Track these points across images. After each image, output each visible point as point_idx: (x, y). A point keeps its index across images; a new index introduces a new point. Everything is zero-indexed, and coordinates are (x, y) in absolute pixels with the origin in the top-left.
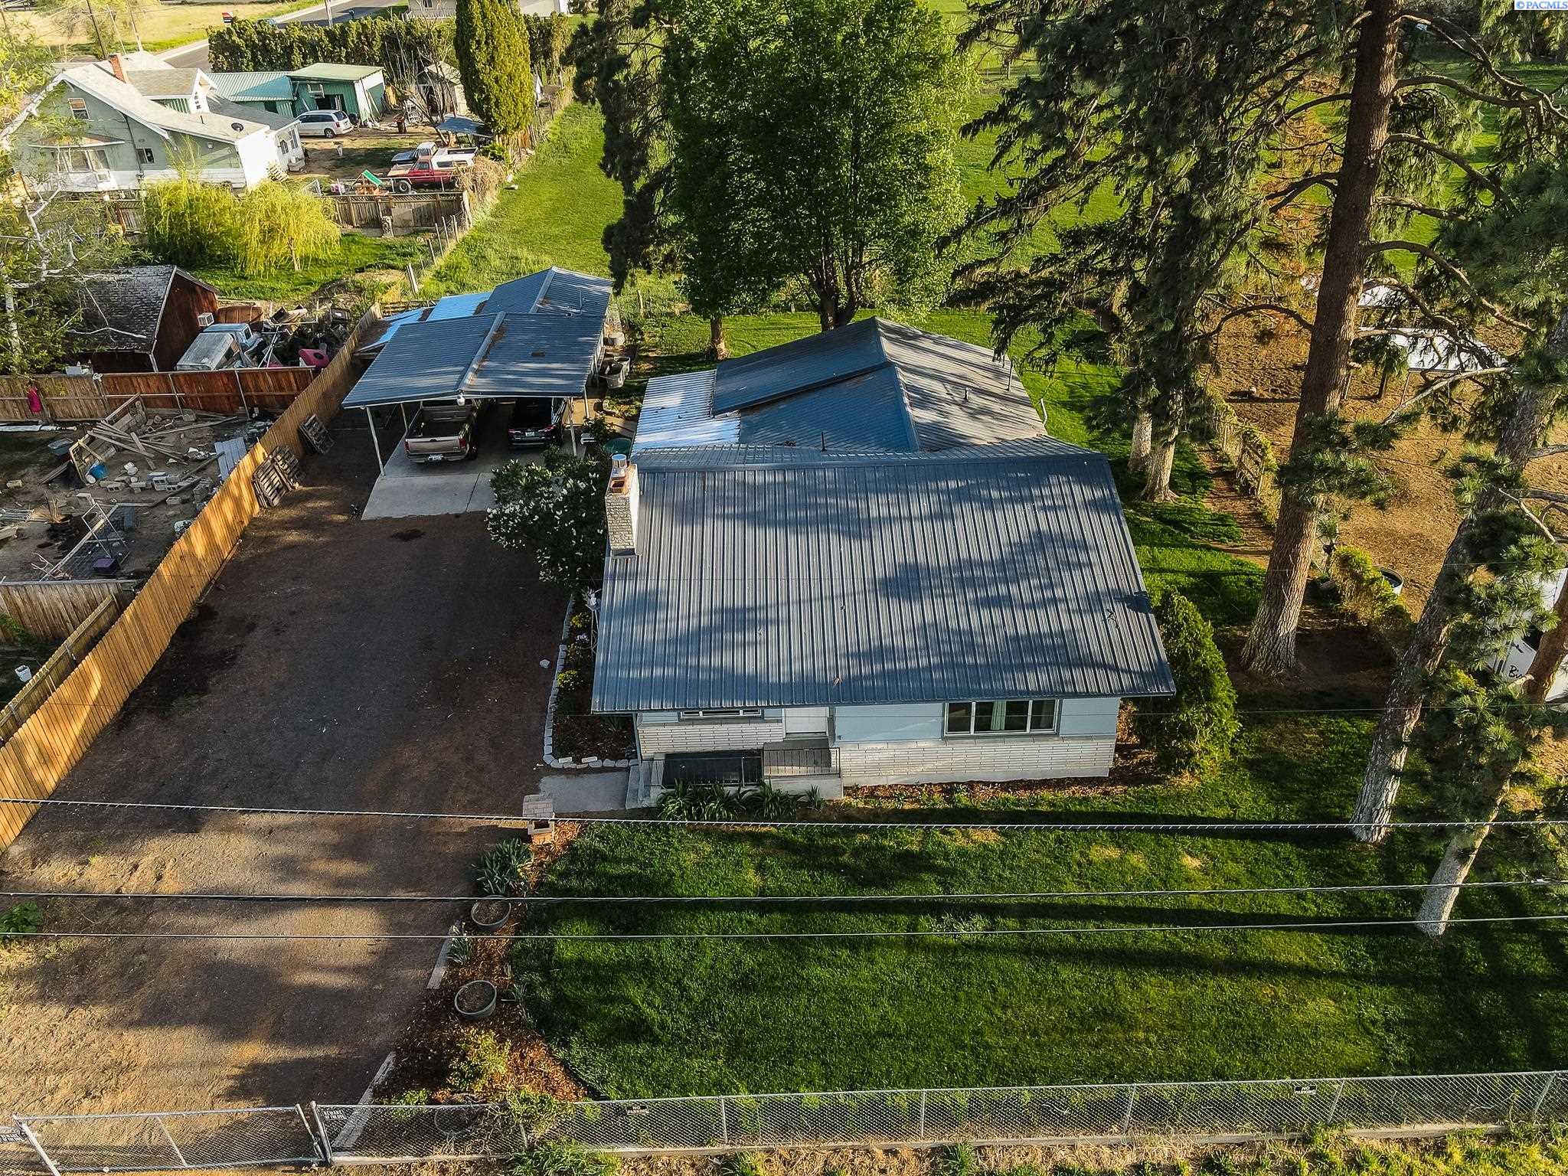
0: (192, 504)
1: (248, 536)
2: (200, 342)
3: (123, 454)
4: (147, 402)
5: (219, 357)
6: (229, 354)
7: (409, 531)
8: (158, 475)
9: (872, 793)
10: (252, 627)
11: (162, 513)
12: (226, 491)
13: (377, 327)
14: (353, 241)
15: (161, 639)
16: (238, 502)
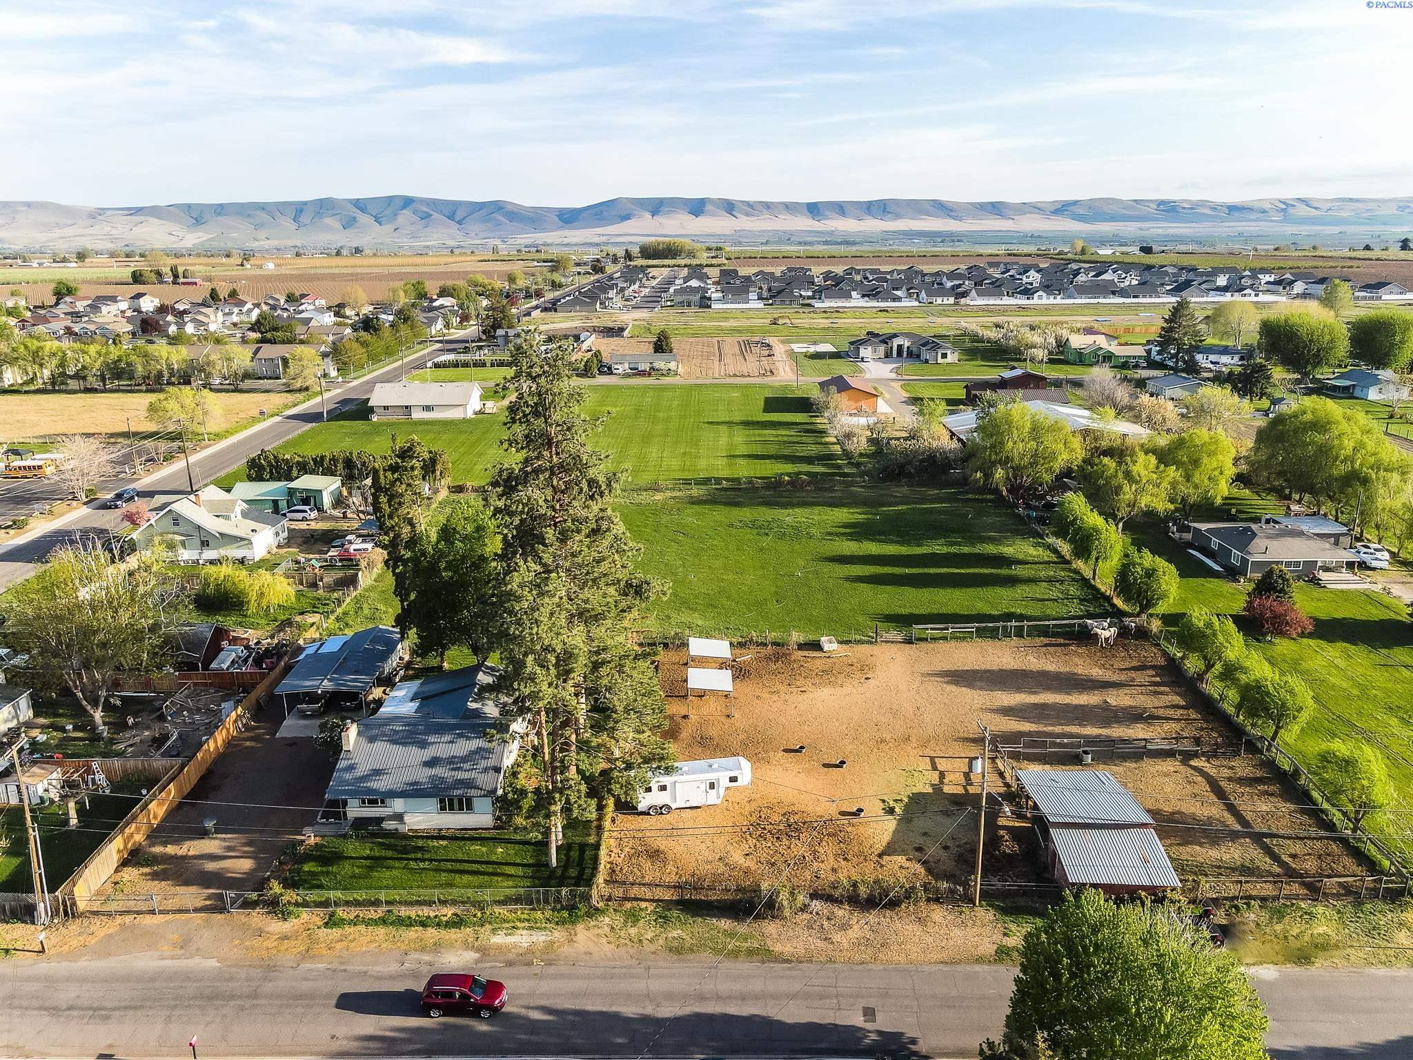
0: (211, 730)
1: (230, 743)
2: (222, 655)
3: (182, 708)
4: (195, 684)
5: (228, 663)
6: (233, 662)
7: (293, 743)
8: (197, 717)
9: (416, 831)
10: (227, 778)
11: (197, 733)
12: (225, 726)
13: (300, 649)
14: (302, 595)
15: (194, 781)
16: (228, 730)
